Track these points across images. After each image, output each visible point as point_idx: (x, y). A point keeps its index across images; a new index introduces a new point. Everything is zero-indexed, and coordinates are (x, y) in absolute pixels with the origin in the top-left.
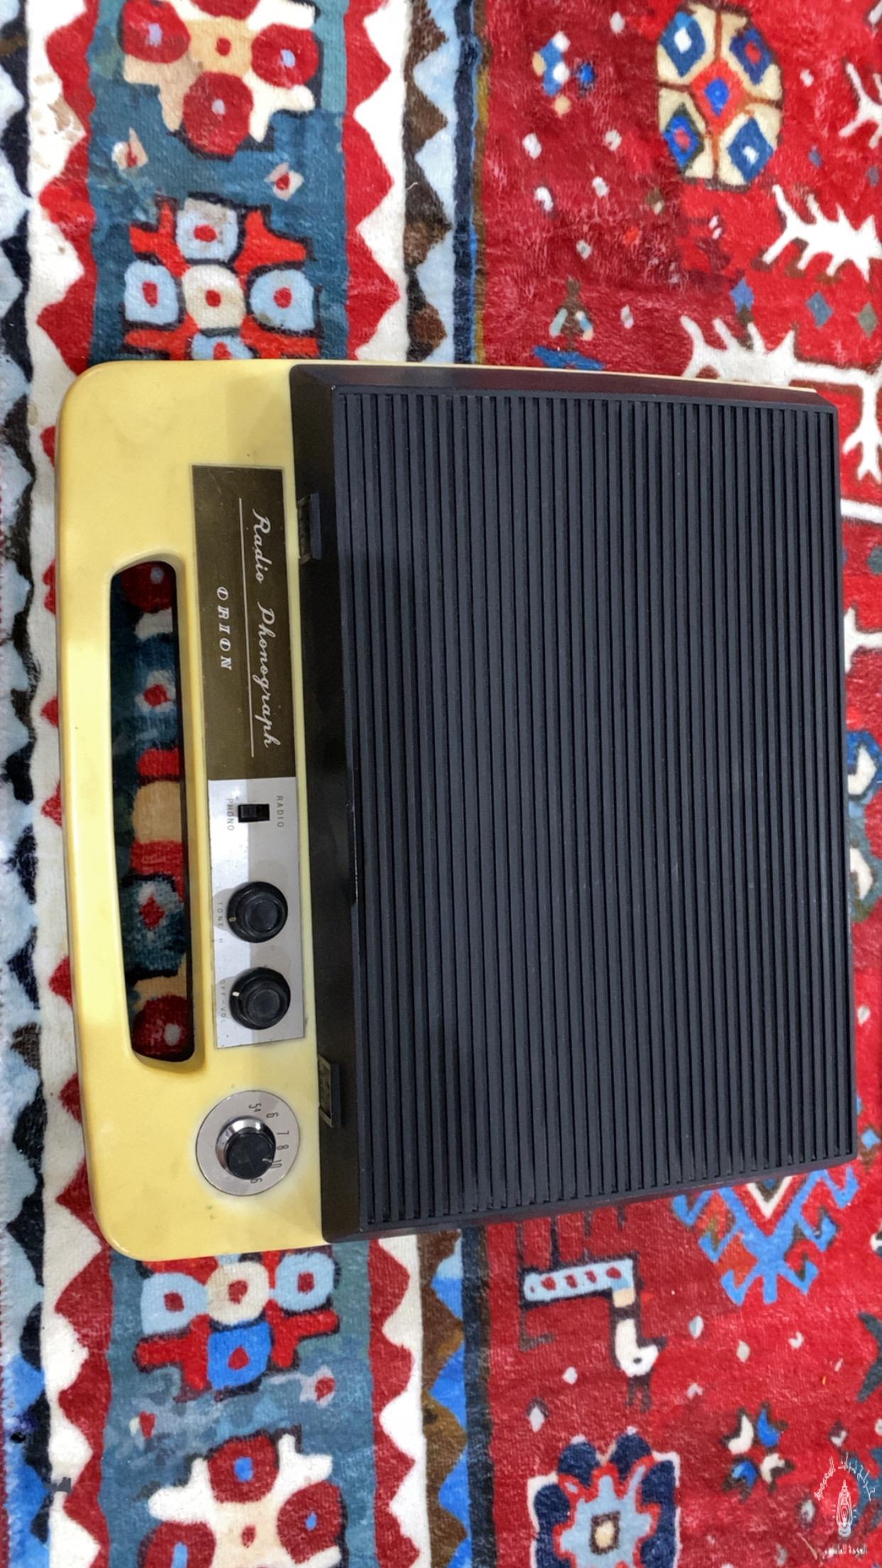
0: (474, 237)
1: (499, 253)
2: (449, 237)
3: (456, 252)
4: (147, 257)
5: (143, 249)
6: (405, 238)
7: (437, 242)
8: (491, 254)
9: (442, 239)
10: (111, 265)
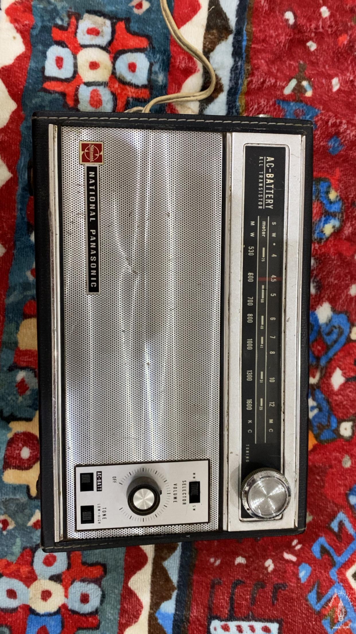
0: (245, 38)
1: (259, 47)
2: (231, 38)
3: (234, 46)
4: (61, 44)
5: (58, 39)
6: (205, 38)
7: (223, 40)
8: (254, 48)
9: (227, 38)
10: (40, 47)
